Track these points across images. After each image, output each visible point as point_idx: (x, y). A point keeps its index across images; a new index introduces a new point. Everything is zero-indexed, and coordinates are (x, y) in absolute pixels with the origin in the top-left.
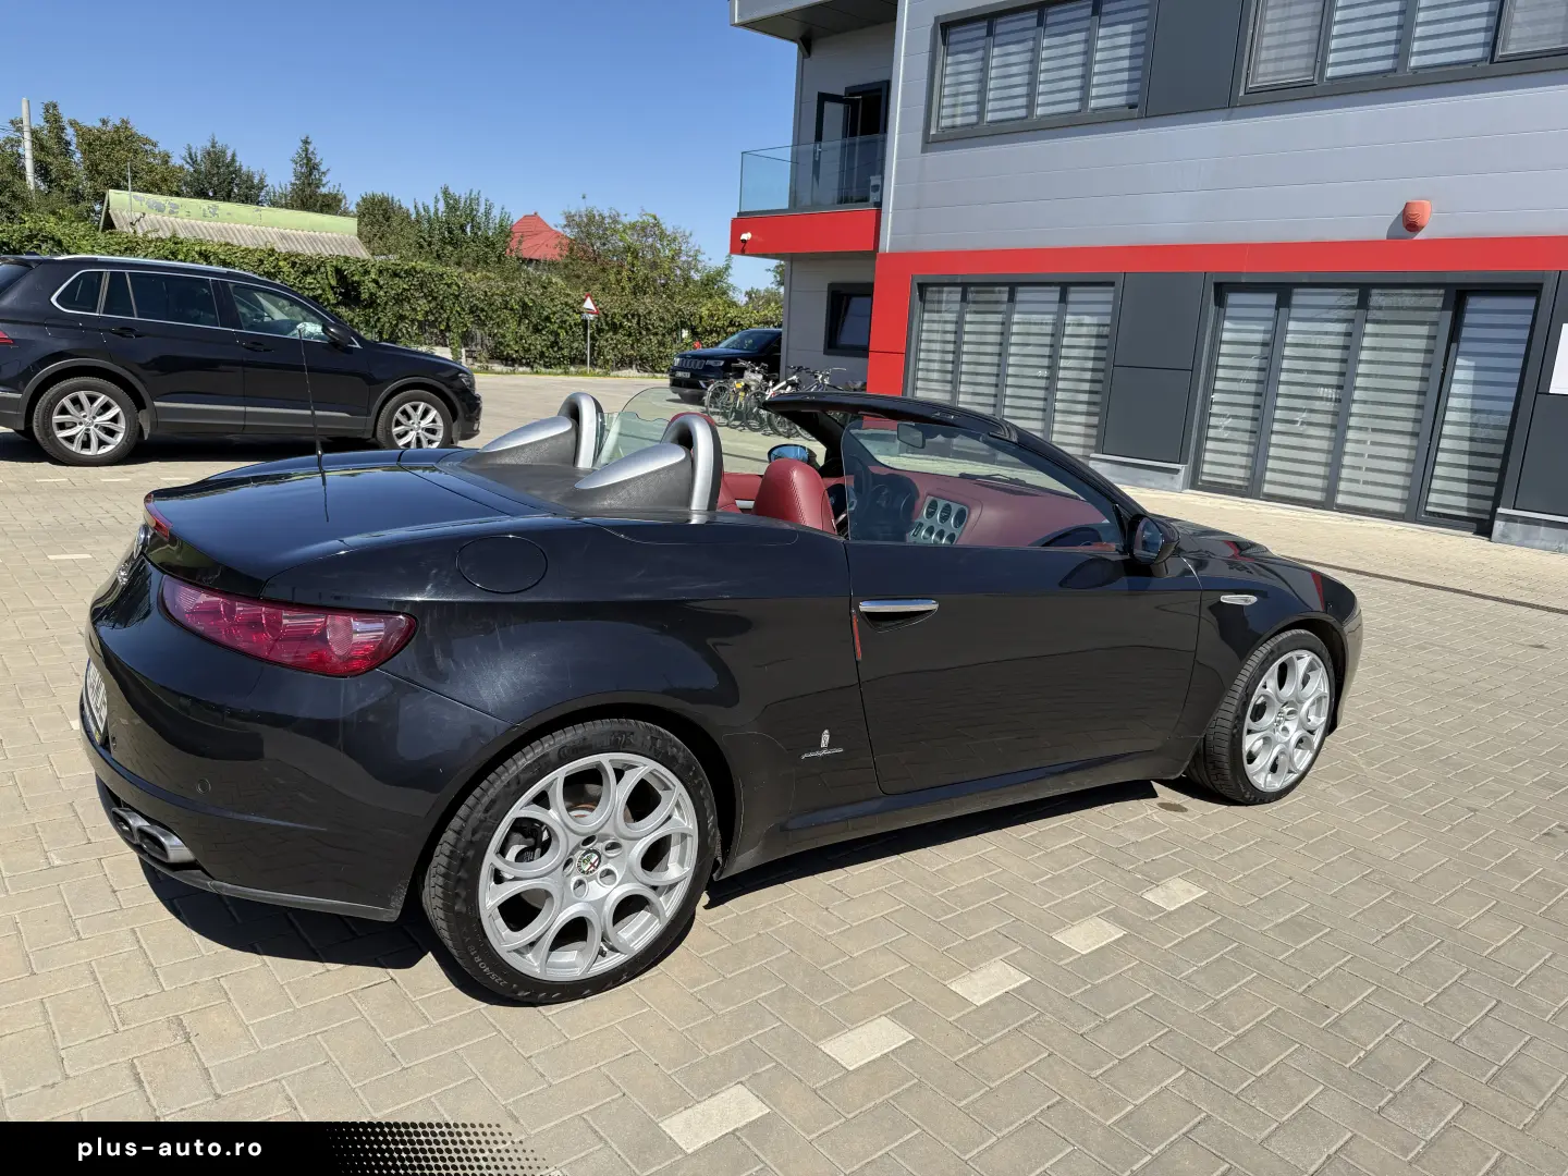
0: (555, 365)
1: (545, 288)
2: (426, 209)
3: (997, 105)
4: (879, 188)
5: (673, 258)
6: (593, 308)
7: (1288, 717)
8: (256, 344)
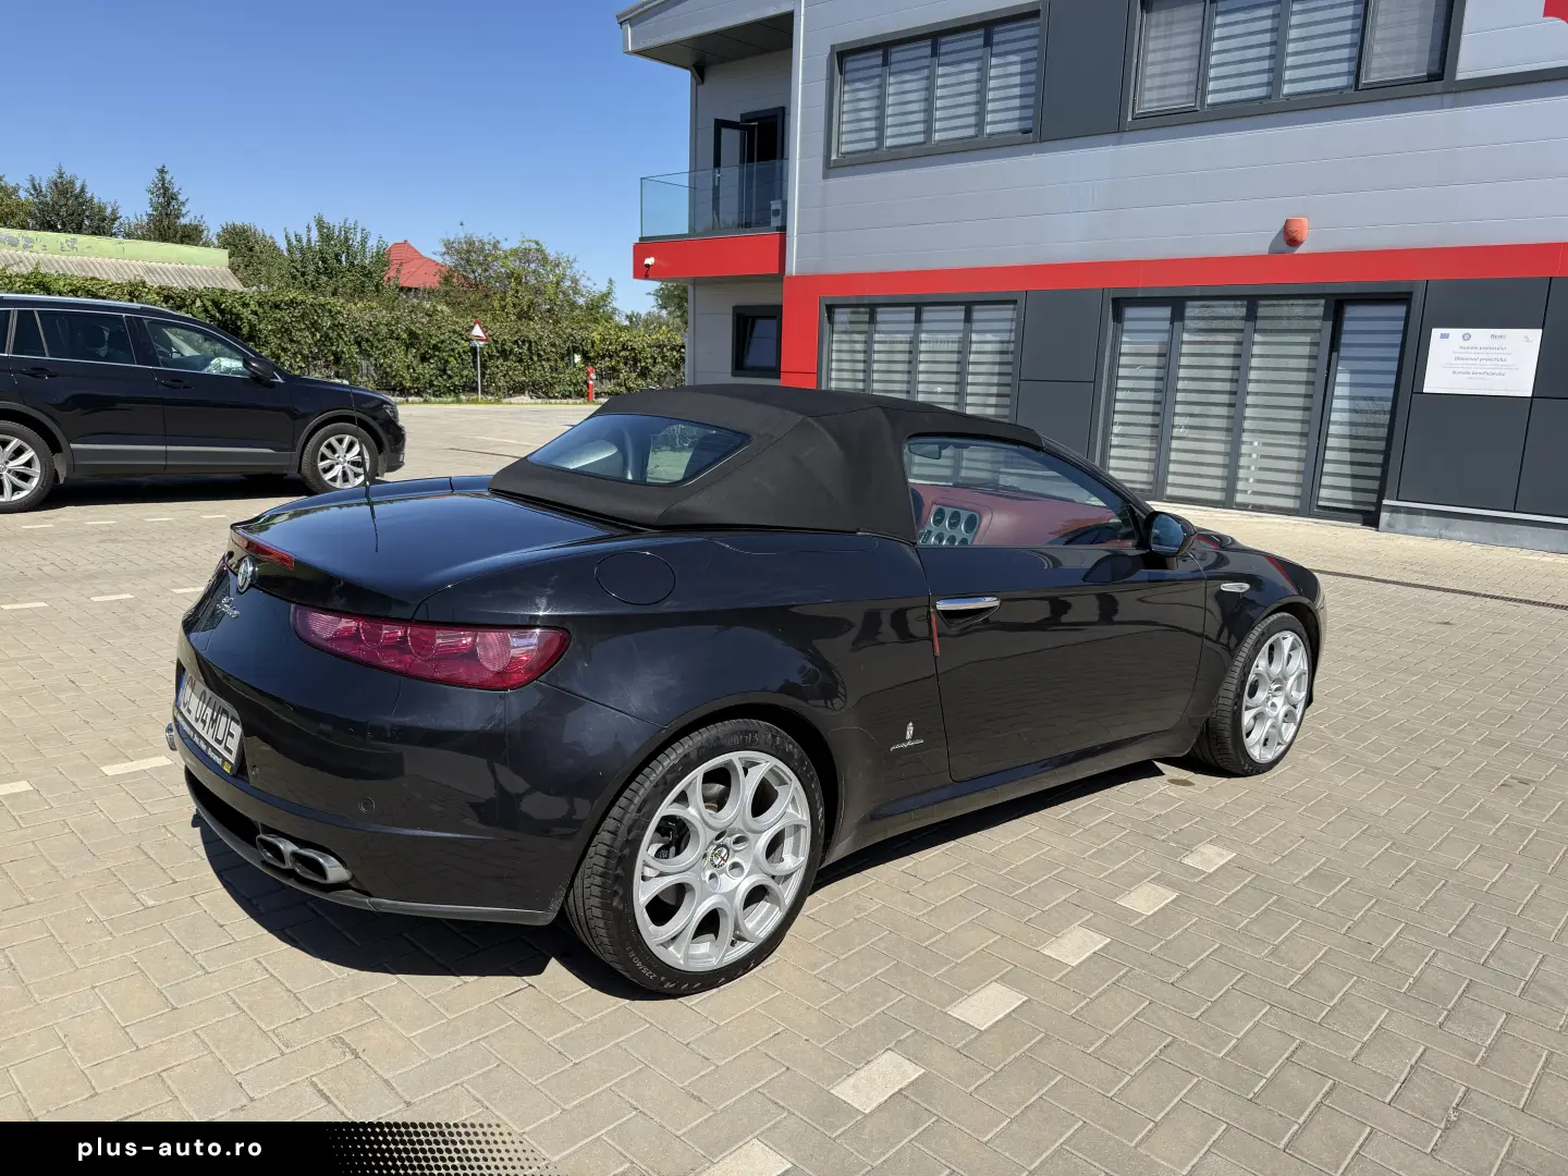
0: (445, 393)
1: (431, 316)
2: (299, 241)
3: (896, 130)
4: (783, 213)
5: (558, 283)
6: (482, 335)
7: (1276, 693)
8: (176, 379)
